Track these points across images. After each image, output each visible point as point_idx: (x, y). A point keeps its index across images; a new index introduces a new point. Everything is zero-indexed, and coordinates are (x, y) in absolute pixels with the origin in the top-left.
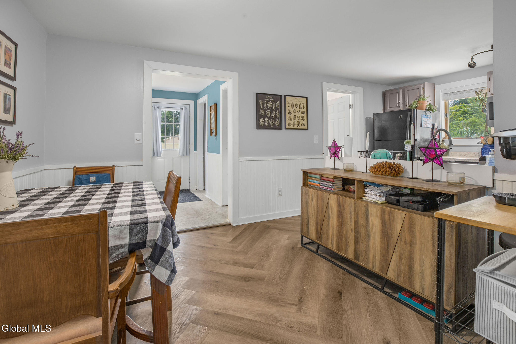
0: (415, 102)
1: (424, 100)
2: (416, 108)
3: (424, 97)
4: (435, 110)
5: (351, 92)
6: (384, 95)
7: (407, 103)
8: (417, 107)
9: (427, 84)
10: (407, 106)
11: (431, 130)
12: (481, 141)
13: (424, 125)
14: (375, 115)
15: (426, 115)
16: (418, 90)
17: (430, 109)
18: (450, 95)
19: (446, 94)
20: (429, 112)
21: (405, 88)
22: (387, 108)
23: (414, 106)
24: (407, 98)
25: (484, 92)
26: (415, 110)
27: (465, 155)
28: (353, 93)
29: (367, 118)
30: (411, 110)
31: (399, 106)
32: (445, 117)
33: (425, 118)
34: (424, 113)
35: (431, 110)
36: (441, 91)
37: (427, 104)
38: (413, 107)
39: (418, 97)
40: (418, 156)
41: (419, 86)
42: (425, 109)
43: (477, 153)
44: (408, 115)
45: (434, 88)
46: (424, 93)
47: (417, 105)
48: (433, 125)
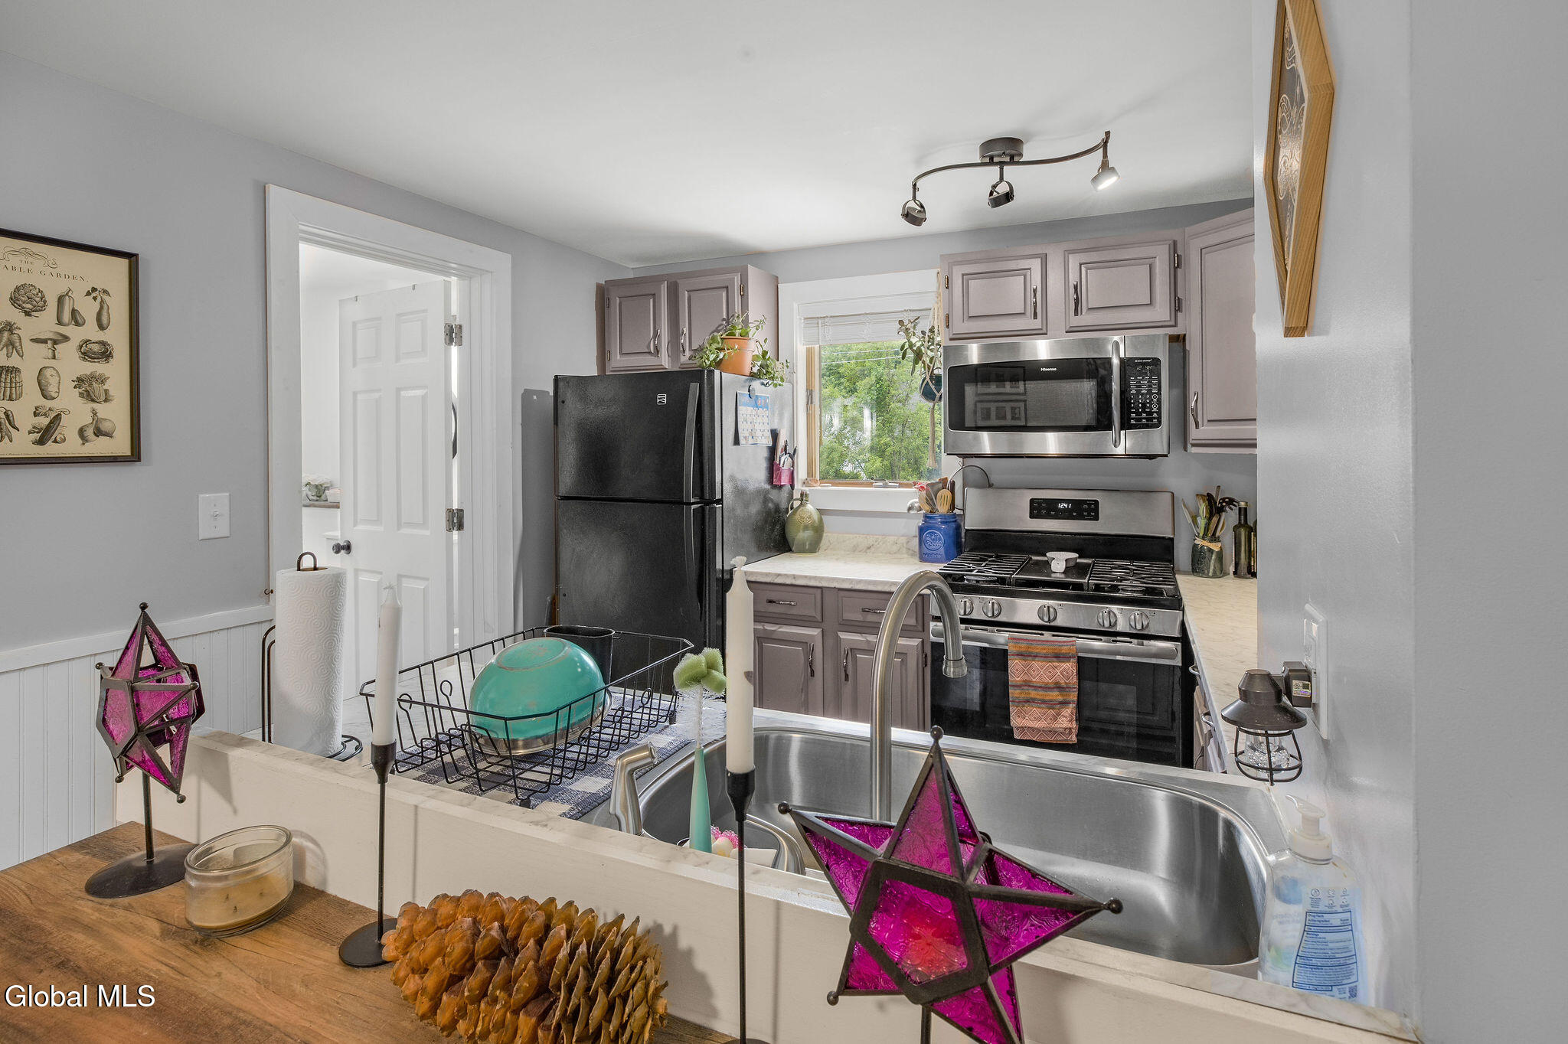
0: (714, 340)
1: (744, 335)
2: (719, 364)
3: (746, 322)
4: (782, 380)
5: (453, 265)
6: (603, 297)
7: (684, 340)
8: (721, 360)
9: (752, 272)
10: (684, 351)
11: (765, 453)
12: (917, 500)
13: (745, 438)
14: (561, 384)
15: (753, 398)
16: (724, 294)
17: (762, 372)
18: (824, 324)
19: (811, 320)
20: (763, 384)
21: (679, 281)
22: (612, 356)
23: (712, 357)
24: (685, 322)
25: (924, 325)
26: (717, 372)
27: (869, 548)
28: (467, 273)
29: (527, 394)
30: (702, 372)
31: (657, 351)
32: (808, 404)
33: (750, 409)
34: (743, 387)
35: (769, 378)
36: (795, 306)
37: (756, 353)
38: (708, 363)
39: (724, 319)
40: (725, 568)
41: (729, 276)
42: (748, 373)
43: (904, 540)
44: (690, 396)
45: (774, 292)
46: (745, 306)
47: (721, 356)
48: (775, 435)
